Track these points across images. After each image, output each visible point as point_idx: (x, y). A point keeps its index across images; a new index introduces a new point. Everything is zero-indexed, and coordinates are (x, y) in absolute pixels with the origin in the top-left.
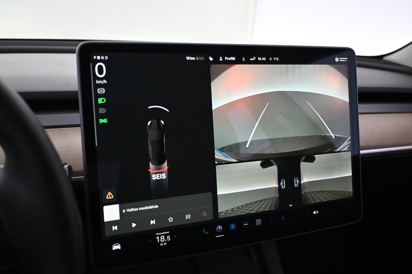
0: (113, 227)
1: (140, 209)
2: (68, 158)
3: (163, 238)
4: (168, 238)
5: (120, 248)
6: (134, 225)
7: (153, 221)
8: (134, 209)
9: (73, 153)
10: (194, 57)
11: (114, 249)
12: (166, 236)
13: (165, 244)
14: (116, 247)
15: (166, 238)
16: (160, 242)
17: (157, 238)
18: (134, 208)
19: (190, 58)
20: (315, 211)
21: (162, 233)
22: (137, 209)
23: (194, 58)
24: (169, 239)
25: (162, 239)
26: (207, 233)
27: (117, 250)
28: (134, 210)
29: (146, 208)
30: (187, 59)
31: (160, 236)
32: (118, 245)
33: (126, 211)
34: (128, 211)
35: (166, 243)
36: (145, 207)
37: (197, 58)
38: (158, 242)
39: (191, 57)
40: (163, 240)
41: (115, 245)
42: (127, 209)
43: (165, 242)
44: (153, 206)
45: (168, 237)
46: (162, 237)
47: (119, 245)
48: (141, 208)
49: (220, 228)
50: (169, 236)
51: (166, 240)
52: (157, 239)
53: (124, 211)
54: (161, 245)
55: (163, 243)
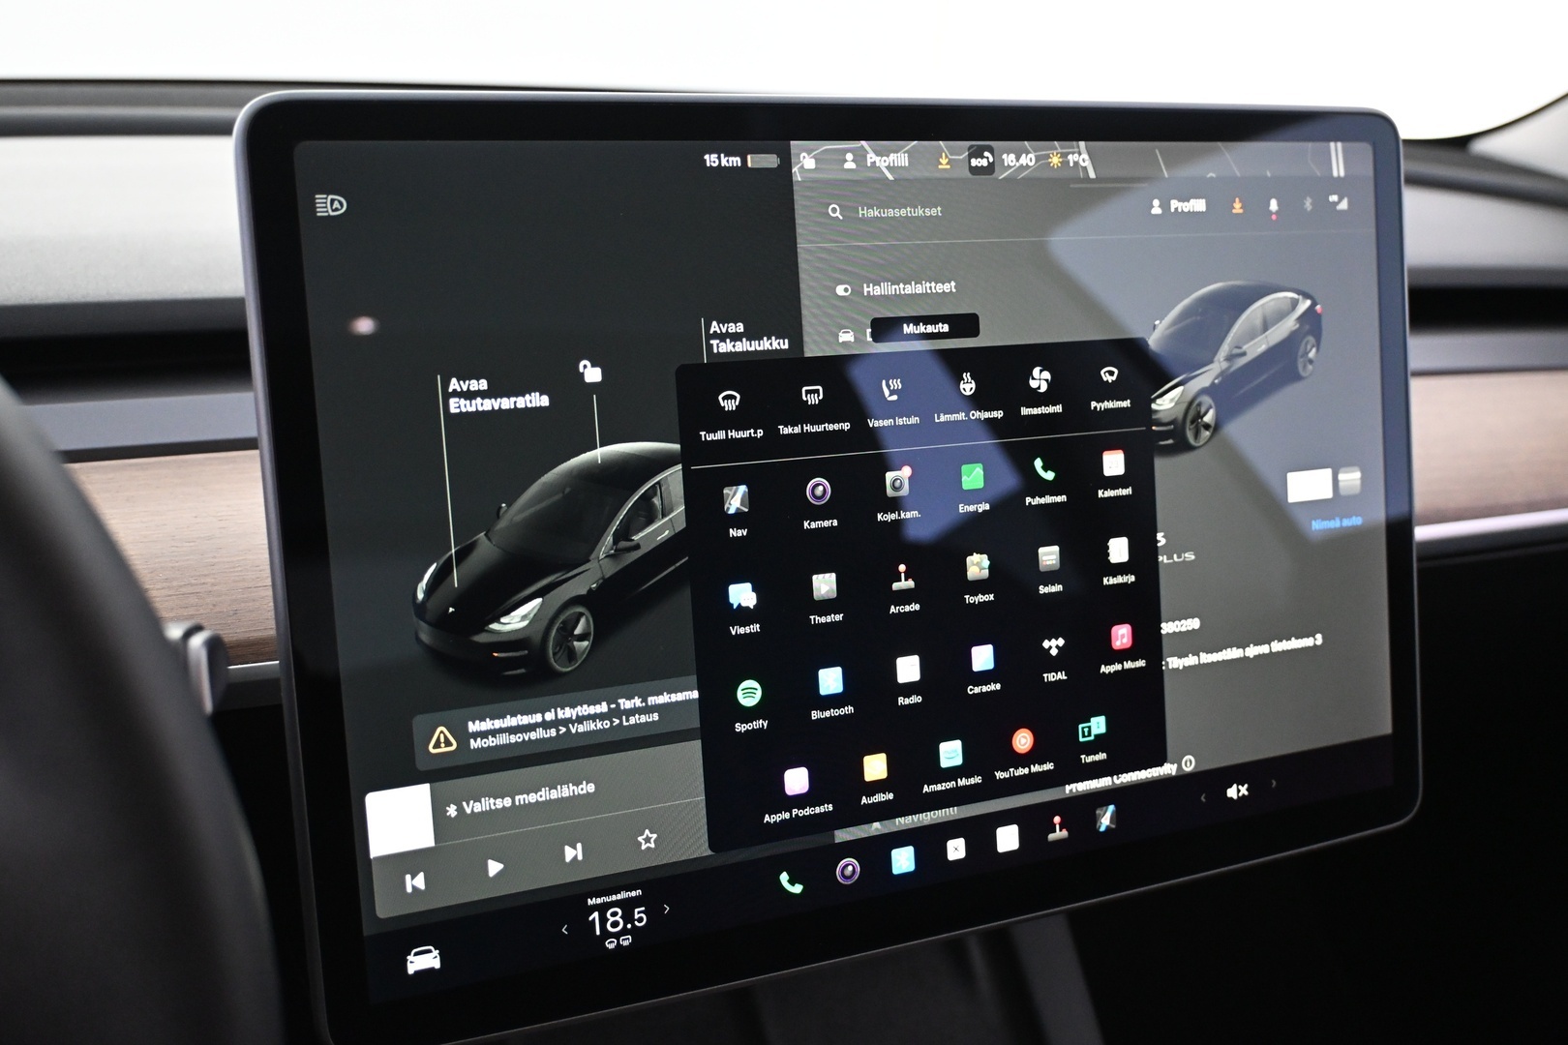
0: (408, 877)
1: (520, 799)
2: (213, 585)
3: (618, 918)
4: (636, 916)
5: (437, 964)
6: (494, 867)
7: (575, 848)
8: (492, 800)
9: (232, 562)
10: (735, 156)
11: (411, 969)
12: (627, 906)
13: (626, 941)
14: (423, 961)
15: (628, 917)
16: (606, 934)
17: (591, 918)
18: (495, 799)
19: (719, 158)
20: (1235, 786)
21: (614, 898)
22: (508, 802)
23: (736, 161)
24: (640, 920)
25: (612, 919)
26: (797, 889)
27: (426, 974)
28: (493, 807)
29: (544, 795)
30: (708, 165)
31: (603, 909)
32: (430, 951)
33: (460, 809)
34: (468, 811)
35: (630, 937)
36: (539, 793)
37: (749, 157)
38: (598, 933)
39: (722, 155)
40: (615, 924)
41: (416, 954)
42: (464, 804)
43: (624, 932)
44: (575, 788)
45: (639, 913)
46: (614, 914)
47: (436, 953)
48: (525, 796)
49: (850, 868)
50: (643, 909)
51: (629, 926)
52: (594, 919)
53: (452, 811)
54: (611, 944)
55: (617, 936)
